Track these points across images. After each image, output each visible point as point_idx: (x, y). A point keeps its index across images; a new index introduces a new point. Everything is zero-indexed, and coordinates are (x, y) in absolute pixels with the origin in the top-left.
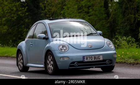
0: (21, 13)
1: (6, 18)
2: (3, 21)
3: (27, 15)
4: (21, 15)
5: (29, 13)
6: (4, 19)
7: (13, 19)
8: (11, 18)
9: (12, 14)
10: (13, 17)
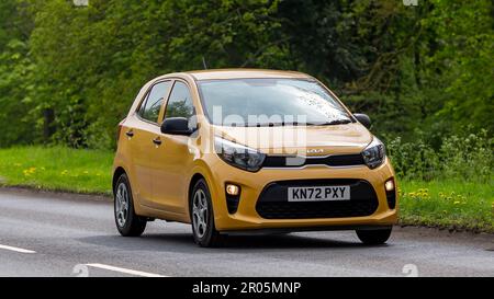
0: (251, 20)
1: (187, 35)
2: (171, 50)
3: (278, 28)
4: (252, 25)
5: (282, 20)
6: (177, 41)
7: (216, 41)
8: (206, 38)
9: (212, 20)
10: (218, 36)
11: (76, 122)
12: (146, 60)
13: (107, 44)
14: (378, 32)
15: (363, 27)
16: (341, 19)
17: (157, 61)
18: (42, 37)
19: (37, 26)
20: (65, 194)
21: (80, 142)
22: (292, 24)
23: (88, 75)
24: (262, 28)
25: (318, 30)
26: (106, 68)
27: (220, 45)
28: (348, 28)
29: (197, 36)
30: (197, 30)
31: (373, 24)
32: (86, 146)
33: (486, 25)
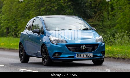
0: (62, 2)
1: (45, 7)
2: (41, 11)
3: (70, 5)
4: (63, 4)
5: (71, 2)
6: (43, 9)
7: (53, 8)
8: (50, 8)
9: (52, 3)
10: (54, 7)
11: (15, 31)
12: (34, 14)
13: (23, 9)
14: (97, 5)
15: (93, 4)
16: (87, 2)
17: (37, 14)
18: (6, 8)
19: (4, 5)
20: (12, 50)
21: (16, 36)
22: (74, 3)
23: (18, 18)
24: (65, 5)
25: (81, 5)
26: (23, 16)
27: (54, 9)
28: (89, 4)
29: (48, 7)
30: (48, 5)
31: (96, 3)
32: (18, 37)
33: (127, 3)
